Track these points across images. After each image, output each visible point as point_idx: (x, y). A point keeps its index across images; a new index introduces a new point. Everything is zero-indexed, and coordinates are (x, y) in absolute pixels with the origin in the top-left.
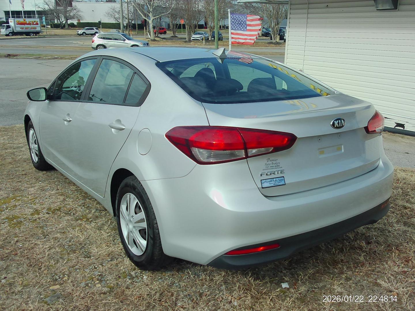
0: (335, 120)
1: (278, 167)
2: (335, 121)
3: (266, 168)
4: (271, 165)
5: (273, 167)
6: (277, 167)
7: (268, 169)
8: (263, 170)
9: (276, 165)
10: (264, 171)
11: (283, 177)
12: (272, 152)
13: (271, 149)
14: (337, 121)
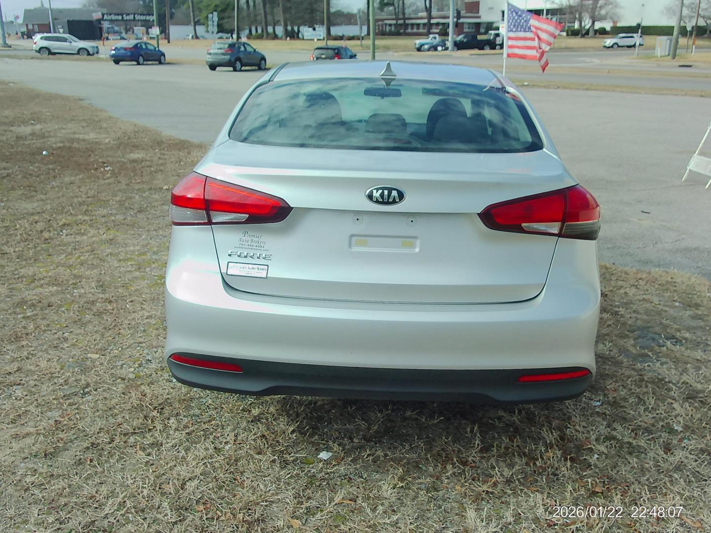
0: (375, 189)
1: (262, 249)
2: (375, 191)
3: (241, 246)
4: (249, 243)
5: (253, 246)
6: (260, 248)
7: (243, 248)
8: (235, 247)
9: (257, 244)
10: (237, 250)
11: (268, 266)
12: (247, 222)
13: (245, 216)
14: (380, 191)
